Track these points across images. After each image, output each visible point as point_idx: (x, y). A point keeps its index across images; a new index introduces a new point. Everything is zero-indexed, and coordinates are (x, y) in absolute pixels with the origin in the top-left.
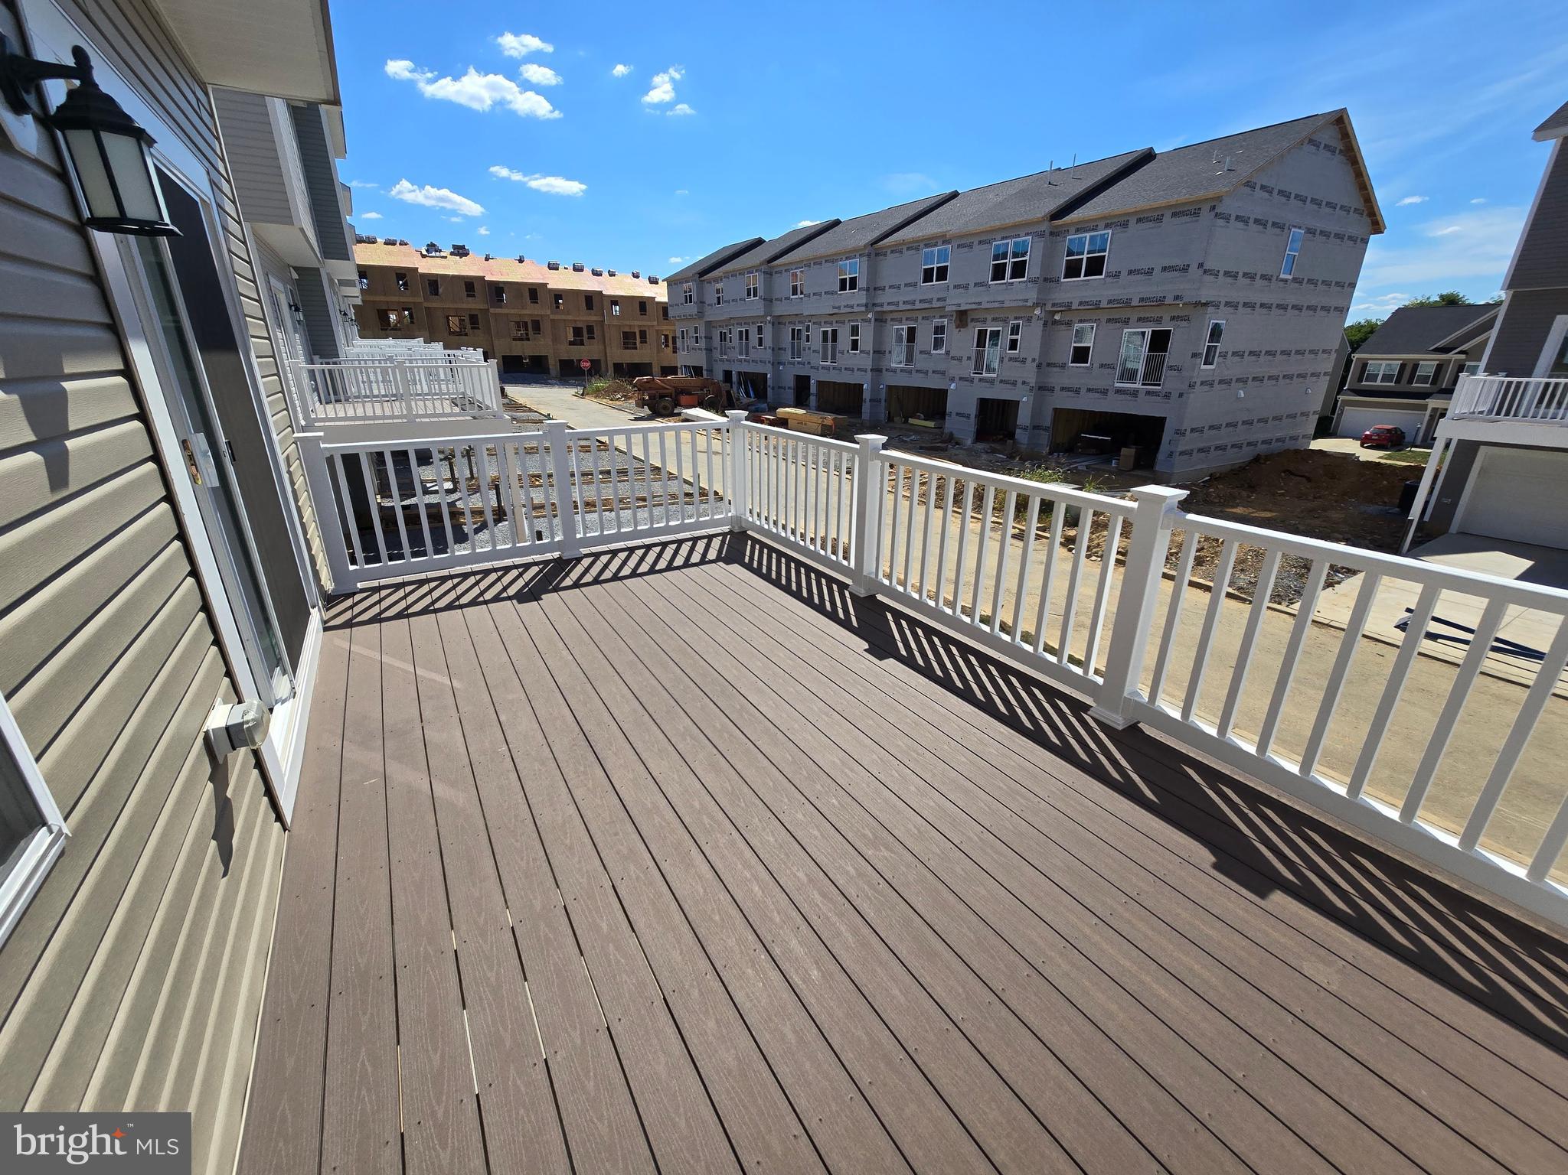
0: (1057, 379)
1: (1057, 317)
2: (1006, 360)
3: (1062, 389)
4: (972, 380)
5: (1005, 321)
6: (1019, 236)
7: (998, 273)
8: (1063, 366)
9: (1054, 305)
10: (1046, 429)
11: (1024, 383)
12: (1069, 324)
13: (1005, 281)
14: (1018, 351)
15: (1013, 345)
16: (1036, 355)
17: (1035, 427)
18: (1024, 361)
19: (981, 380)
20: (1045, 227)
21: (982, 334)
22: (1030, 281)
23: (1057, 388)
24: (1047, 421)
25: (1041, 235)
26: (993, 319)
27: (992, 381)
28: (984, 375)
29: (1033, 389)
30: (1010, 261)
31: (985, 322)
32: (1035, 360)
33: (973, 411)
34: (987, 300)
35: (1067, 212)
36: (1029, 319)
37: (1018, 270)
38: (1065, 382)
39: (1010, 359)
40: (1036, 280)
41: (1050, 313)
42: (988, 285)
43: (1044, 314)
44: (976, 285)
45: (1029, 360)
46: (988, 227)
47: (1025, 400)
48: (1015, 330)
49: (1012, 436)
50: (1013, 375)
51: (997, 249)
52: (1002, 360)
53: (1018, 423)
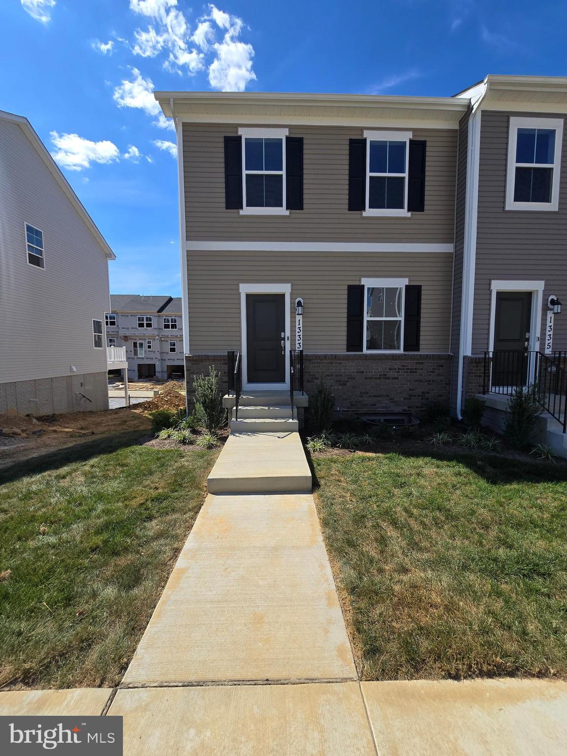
0: (166, 357)
1: (163, 339)
2: (147, 352)
3: (169, 360)
4: (134, 358)
5: (145, 340)
6: (147, 316)
8: (167, 353)
9: (162, 336)
10: (165, 372)
11: (156, 358)
12: (167, 341)
13: (144, 328)
14: (152, 349)
15: (149, 347)
17: (162, 372)
18: (154, 352)
19: (137, 358)
20: (157, 314)
21: (135, 344)
22: (154, 328)
23: (167, 360)
24: (165, 369)
25: (156, 316)
26: (139, 339)
27: (143, 358)
28: (139, 356)
29: (159, 360)
30: (145, 322)
31: (136, 339)
32: (158, 351)
33: (136, 368)
34: (137, 333)
35: (160, 311)
36: (154, 340)
37: (149, 325)
38: (169, 358)
39: (149, 351)
40: (156, 329)
41: (161, 338)
42: (137, 329)
43: (159, 338)
44: (132, 328)
45: (156, 351)
46: (135, 312)
47: (157, 363)
48: (149, 342)
49: (155, 375)
50: (151, 356)
51: (139, 318)
52: (145, 352)
53: (156, 370)
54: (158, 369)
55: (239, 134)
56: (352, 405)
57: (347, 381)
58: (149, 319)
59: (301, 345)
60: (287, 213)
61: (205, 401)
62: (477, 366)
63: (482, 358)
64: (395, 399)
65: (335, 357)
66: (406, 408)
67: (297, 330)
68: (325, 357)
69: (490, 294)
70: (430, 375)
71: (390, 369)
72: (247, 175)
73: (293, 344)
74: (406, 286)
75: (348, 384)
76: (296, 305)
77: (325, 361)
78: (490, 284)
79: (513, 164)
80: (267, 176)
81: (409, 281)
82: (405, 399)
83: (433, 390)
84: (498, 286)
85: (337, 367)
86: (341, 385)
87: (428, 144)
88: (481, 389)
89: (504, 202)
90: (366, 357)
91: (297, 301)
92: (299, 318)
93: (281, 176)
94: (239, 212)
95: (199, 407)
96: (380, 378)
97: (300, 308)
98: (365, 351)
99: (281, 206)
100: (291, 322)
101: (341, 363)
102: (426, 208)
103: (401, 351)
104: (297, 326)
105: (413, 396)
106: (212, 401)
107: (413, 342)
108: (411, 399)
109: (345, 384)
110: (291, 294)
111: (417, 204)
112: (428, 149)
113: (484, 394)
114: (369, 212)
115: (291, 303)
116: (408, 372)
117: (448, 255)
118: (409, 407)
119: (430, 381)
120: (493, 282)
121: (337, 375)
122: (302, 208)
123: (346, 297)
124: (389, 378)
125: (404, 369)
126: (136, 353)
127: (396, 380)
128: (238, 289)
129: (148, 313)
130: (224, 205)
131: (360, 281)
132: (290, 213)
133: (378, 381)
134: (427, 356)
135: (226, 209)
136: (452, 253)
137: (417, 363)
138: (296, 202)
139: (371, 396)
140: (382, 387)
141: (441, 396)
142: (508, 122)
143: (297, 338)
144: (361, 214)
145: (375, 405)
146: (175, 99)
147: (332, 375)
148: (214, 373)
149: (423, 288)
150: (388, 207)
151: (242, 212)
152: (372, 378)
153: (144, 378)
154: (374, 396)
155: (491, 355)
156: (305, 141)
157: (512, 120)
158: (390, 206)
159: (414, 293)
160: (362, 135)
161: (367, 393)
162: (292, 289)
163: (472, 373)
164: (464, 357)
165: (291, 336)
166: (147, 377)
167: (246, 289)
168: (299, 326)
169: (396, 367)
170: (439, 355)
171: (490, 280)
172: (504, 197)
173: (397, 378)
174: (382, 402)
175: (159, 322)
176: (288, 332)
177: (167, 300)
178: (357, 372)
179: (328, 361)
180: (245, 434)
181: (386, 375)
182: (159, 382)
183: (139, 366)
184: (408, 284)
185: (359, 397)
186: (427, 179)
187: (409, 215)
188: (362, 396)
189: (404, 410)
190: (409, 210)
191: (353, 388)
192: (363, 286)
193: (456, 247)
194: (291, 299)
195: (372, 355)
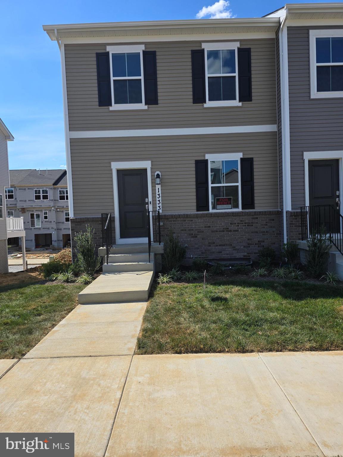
0: (62, 226)
1: (58, 210)
2: (44, 222)
3: (64, 229)
4: (31, 229)
5: (41, 211)
6: (43, 188)
7: (38, 198)
8: (63, 223)
9: (58, 207)
10: (61, 241)
11: (52, 228)
12: (63, 212)
13: (41, 200)
14: (48, 219)
15: (46, 218)
16: (55, 220)
17: (58, 240)
18: (51, 222)
19: (34, 229)
20: (52, 187)
21: (32, 215)
22: (50, 200)
23: (62, 229)
24: (61, 238)
25: (51, 189)
26: (36, 211)
27: (40, 229)
28: (36, 227)
29: (55, 230)
30: (41, 195)
31: (33, 211)
32: (54, 222)
33: (33, 238)
34: (34, 205)
35: (56, 183)
36: (50, 210)
37: (45, 197)
38: (65, 227)
39: (45, 222)
40: (52, 200)
41: (57, 209)
42: (34, 201)
43: (55, 209)
44: (29, 201)
45: (52, 222)
46: (32, 185)
47: (54, 233)
48: (46, 213)
49: (51, 244)
50: (47, 226)
51: (36, 191)
52: (42, 222)
53: (52, 240)
54: (54, 238)
55: (107, 50)
56: (202, 253)
57: (198, 235)
58: (45, 192)
59: (161, 207)
60: (146, 107)
61: (84, 251)
62: (296, 219)
63: (299, 212)
64: (237, 247)
65: (187, 216)
66: (246, 254)
67: (157, 196)
68: (179, 216)
69: (304, 163)
70: (264, 227)
71: (231, 224)
72: (114, 81)
73: (154, 207)
74: (241, 159)
75: (199, 236)
76: (156, 177)
77: (179, 219)
78: (303, 155)
79: (314, 65)
80: (129, 80)
81: (243, 154)
82: (244, 247)
83: (267, 239)
84: (309, 156)
85: (189, 223)
86: (193, 237)
87: (252, 50)
88: (300, 236)
89: (309, 93)
90: (212, 215)
91: (156, 174)
92: (158, 187)
93: (140, 80)
94: (109, 109)
95: (80, 256)
96: (224, 231)
97: (158, 179)
98: (211, 210)
99: (141, 102)
100: (152, 190)
101: (192, 221)
102: (253, 98)
103: (240, 209)
104: (157, 193)
105: (251, 244)
106: (88, 250)
107: (249, 202)
108: (249, 247)
109: (196, 237)
110: (152, 169)
111: (246, 96)
112: (252, 54)
113: (302, 240)
114: (209, 104)
115: (152, 176)
116: (246, 226)
117: (273, 134)
118: (248, 254)
119: (264, 232)
120: (305, 153)
121: (189, 230)
122: (157, 104)
123: (194, 169)
124: (231, 231)
125: (243, 223)
126: (33, 224)
127: (237, 232)
128: (110, 166)
129: (44, 186)
130: (97, 103)
131: (204, 156)
132: (148, 107)
133: (222, 233)
134: (260, 212)
135: (99, 106)
136: (277, 132)
137: (253, 218)
138: (152, 99)
139: (217, 246)
140: (225, 238)
141: (274, 243)
142: (308, 33)
143: (158, 202)
144: (203, 106)
145: (221, 252)
146: (58, 30)
147: (186, 230)
148: (89, 230)
149: (254, 159)
150: (224, 99)
151: (111, 108)
152: (217, 231)
153: (41, 247)
154: (220, 245)
155: (308, 209)
156: (157, 54)
157: (311, 32)
158: (225, 99)
159: (247, 163)
160: (201, 46)
161: (214, 243)
162: (152, 165)
163: (293, 224)
164: (287, 212)
165: (153, 200)
166: (43, 246)
167: (116, 166)
168: (159, 193)
169: (235, 221)
170: (270, 212)
171: (303, 152)
172: (309, 89)
173: (237, 231)
174: (227, 250)
175: (54, 194)
176: (150, 199)
177: (62, 173)
178: (205, 227)
179: (182, 219)
180: (113, 274)
181: (228, 228)
182: (56, 250)
183: (37, 236)
184: (242, 157)
185: (208, 246)
186: (252, 76)
187: (240, 104)
188: (210, 246)
189: (244, 256)
190: (240, 101)
191: (203, 239)
192: (207, 160)
193: (278, 127)
194: (152, 172)
195: (216, 213)
